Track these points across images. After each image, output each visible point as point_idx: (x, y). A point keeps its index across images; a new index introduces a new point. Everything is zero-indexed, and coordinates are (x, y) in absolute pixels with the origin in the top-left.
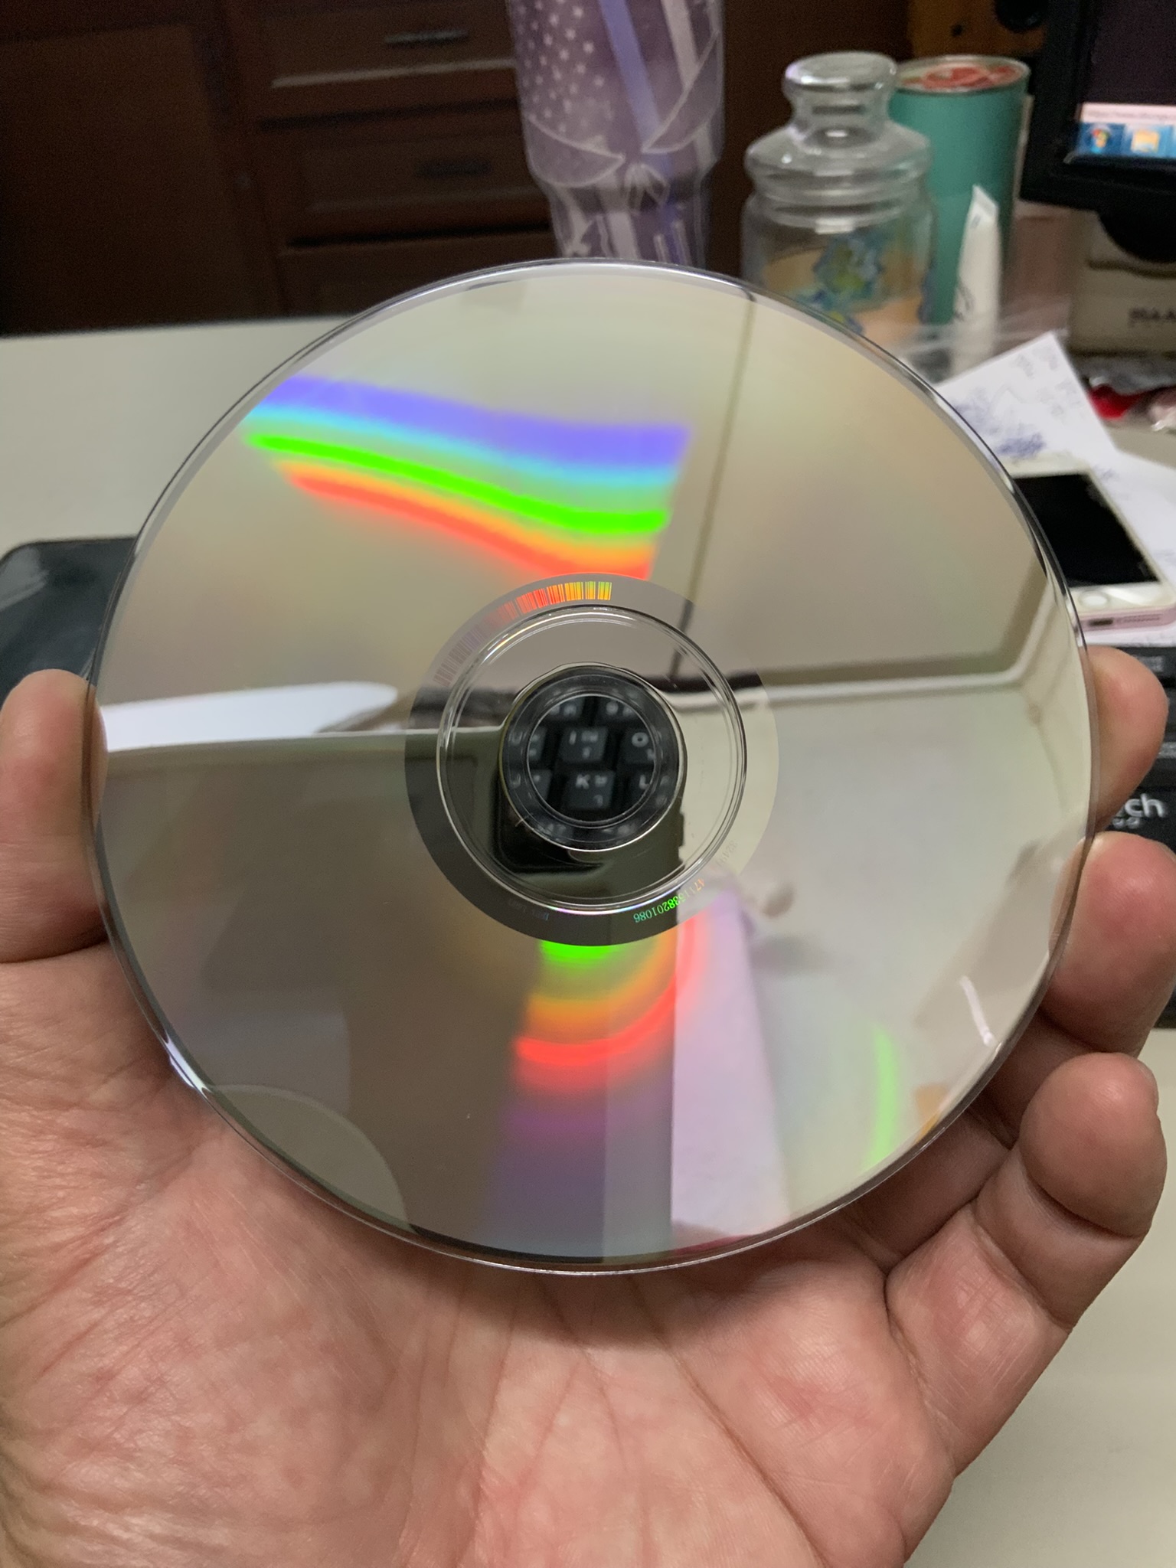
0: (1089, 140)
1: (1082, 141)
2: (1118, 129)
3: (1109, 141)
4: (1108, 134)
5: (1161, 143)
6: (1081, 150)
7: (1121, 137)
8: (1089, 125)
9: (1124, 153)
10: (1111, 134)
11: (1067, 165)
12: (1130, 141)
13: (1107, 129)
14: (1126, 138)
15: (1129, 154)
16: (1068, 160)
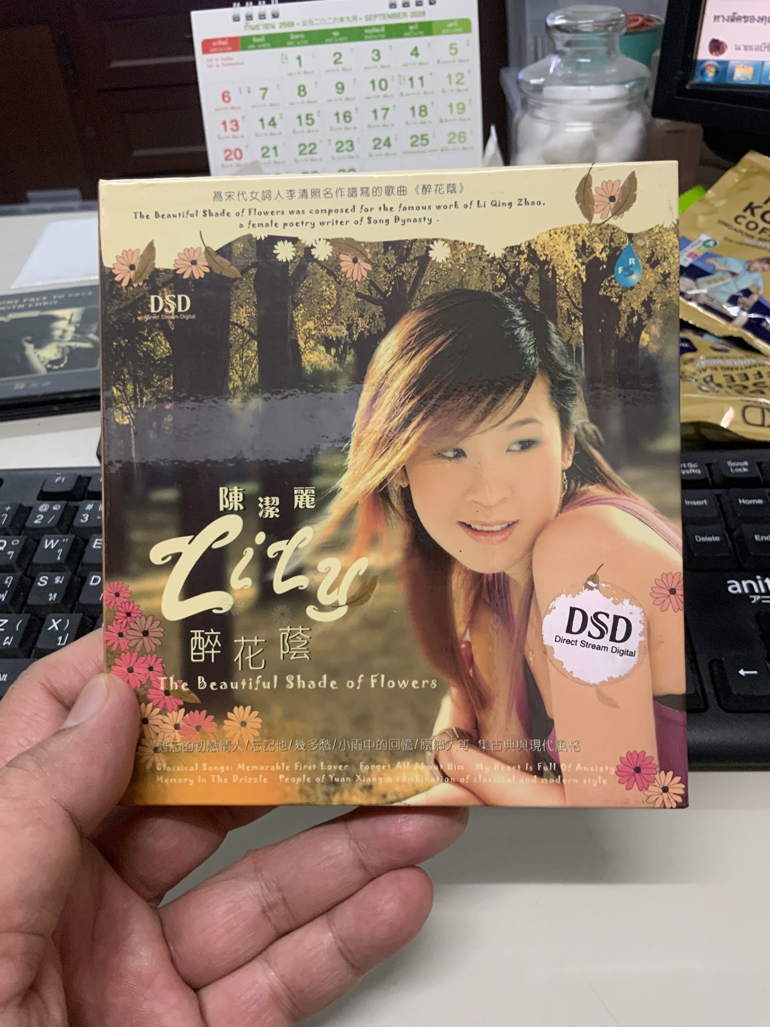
0: (703, 73)
1: (698, 73)
2: (724, 64)
3: (717, 72)
4: (716, 68)
5: (754, 74)
6: (697, 80)
7: (726, 69)
8: (703, 62)
9: (728, 81)
10: (720, 67)
11: (688, 90)
12: (732, 75)
13: (716, 64)
14: (729, 71)
15: (731, 82)
16: (687, 87)
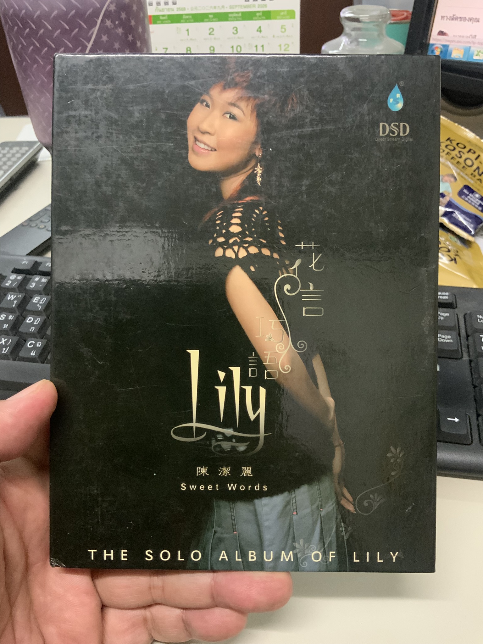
0: (433, 51)
1: (429, 51)
2: (446, 47)
3: (441, 52)
4: (441, 49)
5: (464, 55)
7: (447, 50)
8: (433, 45)
10: (443, 50)
12: (451, 54)
13: (441, 47)
14: (449, 52)
15: (450, 59)
